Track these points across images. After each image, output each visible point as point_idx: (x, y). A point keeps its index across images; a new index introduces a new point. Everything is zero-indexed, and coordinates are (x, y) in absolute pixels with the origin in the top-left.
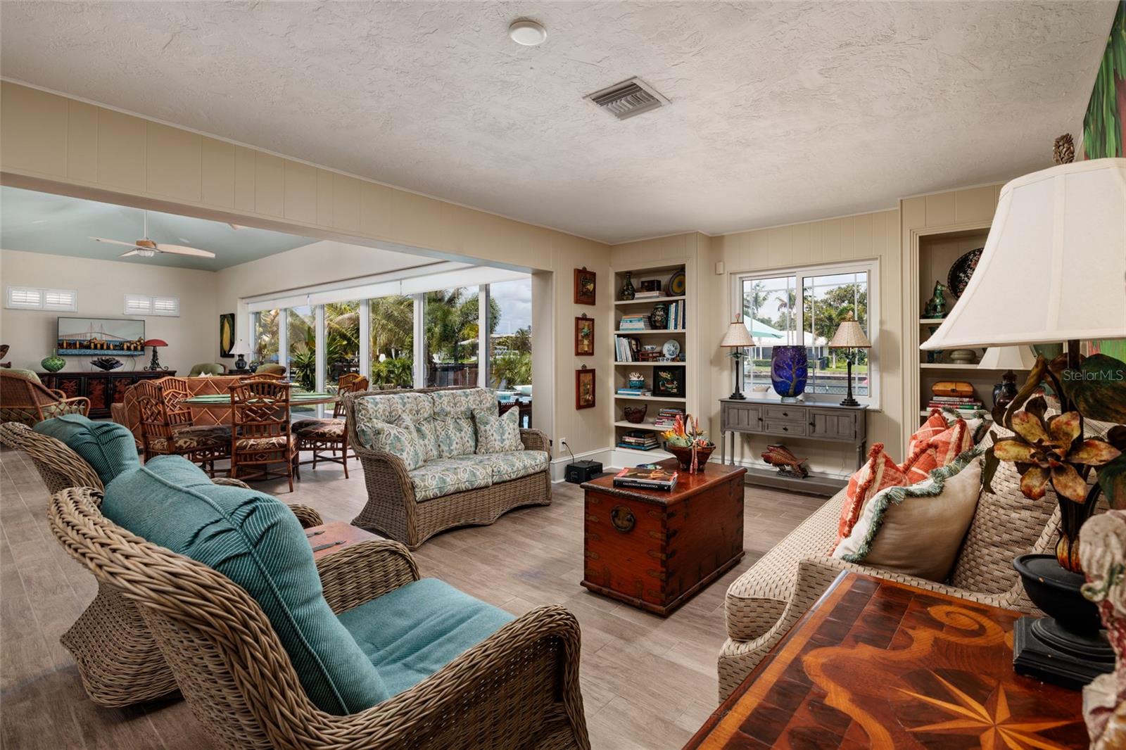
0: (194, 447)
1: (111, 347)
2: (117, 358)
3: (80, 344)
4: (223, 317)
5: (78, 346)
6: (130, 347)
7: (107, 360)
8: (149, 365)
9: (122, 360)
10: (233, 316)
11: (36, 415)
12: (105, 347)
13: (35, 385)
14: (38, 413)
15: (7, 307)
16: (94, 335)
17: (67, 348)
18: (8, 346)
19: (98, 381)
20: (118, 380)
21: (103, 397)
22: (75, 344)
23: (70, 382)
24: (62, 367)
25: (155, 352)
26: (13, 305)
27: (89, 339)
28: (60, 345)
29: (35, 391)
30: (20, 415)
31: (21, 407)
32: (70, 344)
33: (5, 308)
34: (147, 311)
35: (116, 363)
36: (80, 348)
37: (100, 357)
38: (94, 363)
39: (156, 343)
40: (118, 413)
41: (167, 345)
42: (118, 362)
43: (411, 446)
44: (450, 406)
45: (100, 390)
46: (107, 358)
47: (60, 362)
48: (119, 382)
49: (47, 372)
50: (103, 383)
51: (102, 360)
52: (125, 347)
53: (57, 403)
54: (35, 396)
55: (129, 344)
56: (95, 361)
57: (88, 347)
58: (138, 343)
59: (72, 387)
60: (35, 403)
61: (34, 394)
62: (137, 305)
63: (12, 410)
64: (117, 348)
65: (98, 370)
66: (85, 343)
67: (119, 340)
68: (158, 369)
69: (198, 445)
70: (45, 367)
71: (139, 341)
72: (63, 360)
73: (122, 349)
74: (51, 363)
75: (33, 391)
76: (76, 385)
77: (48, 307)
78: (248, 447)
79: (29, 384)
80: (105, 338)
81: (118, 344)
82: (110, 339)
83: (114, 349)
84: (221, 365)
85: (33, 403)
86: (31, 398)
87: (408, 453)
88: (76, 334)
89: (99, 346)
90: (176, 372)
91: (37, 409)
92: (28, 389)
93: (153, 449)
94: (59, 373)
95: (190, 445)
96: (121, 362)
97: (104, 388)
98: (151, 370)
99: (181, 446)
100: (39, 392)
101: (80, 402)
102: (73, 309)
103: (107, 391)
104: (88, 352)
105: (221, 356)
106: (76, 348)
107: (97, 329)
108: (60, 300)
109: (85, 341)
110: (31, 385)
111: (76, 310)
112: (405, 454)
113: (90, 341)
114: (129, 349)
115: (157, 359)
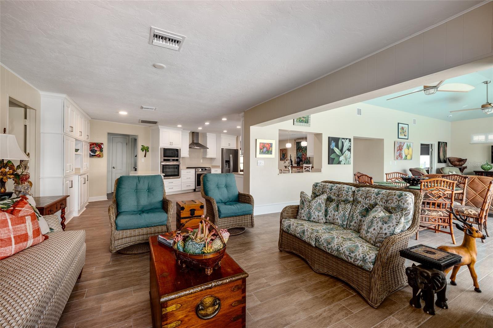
15: (471, 143)
43: (308, 208)
44: (335, 196)
49: (484, 171)
70: (482, 168)
77: (488, 141)
87: (304, 211)
112: (303, 211)
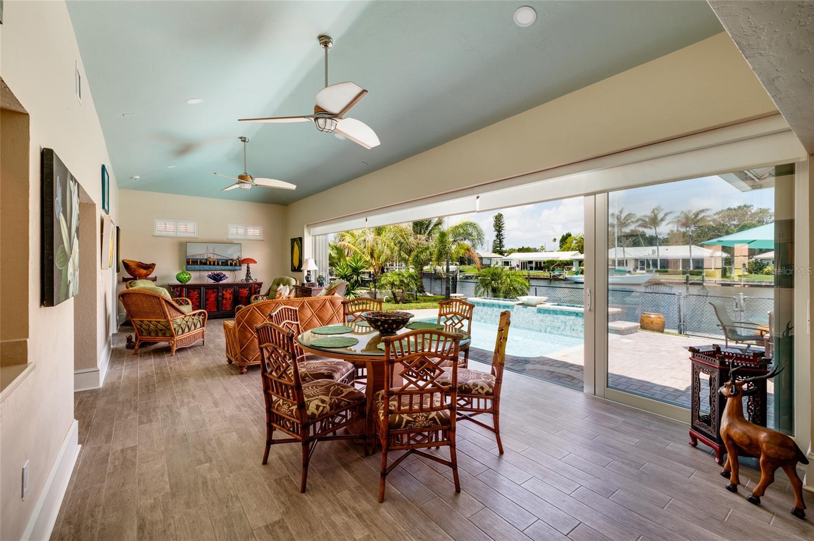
0: (327, 413)
1: (220, 263)
2: (224, 273)
3: (200, 261)
4: (293, 240)
5: (199, 263)
6: (232, 263)
7: (218, 274)
8: (244, 278)
9: (227, 273)
10: (301, 239)
11: (168, 327)
12: (216, 263)
13: (166, 301)
14: (169, 325)
15: (155, 235)
16: (209, 255)
17: (192, 265)
18: (155, 264)
19: (212, 291)
20: (225, 289)
21: (215, 302)
22: (197, 262)
23: (194, 291)
24: (189, 280)
25: (248, 267)
26: (157, 233)
27: (206, 258)
28: (188, 263)
29: (167, 307)
30: (157, 327)
31: (157, 320)
32: (194, 261)
33: (153, 236)
34: (242, 237)
35: (223, 277)
36: (200, 264)
37: (213, 272)
38: (209, 277)
39: (248, 261)
40: (230, 331)
41: (256, 262)
42: (224, 276)
45: (214, 297)
46: (218, 272)
47: (188, 276)
48: (225, 291)
49: (181, 284)
50: (215, 292)
51: (214, 274)
52: (229, 263)
53: (183, 316)
54: (167, 311)
55: (231, 261)
56: (210, 275)
57: (205, 264)
58: (237, 261)
59: (196, 295)
60: (167, 316)
61: (166, 308)
62: (236, 232)
63: (150, 322)
64: (224, 264)
65: (211, 282)
66: (203, 261)
67: (225, 258)
68: (251, 281)
69: (331, 409)
70: (178, 280)
71: (238, 259)
72: (190, 274)
73: (227, 265)
74: (183, 276)
75: (165, 306)
76: (198, 294)
77: (180, 235)
78: (404, 424)
79: (162, 300)
80: (216, 257)
81: (224, 261)
82: (219, 257)
83: (222, 265)
84: (294, 278)
85: (166, 317)
86: (164, 313)
88: (198, 255)
89: (212, 263)
90: (262, 283)
91: (168, 321)
92: (161, 305)
93: (277, 409)
94: (188, 285)
95: (323, 410)
96: (227, 275)
97: (216, 295)
98: (245, 282)
99: (313, 414)
100: (169, 307)
101: (200, 314)
102: (195, 235)
103: (218, 298)
104: (206, 267)
105: (292, 271)
106: (198, 265)
107: (211, 250)
108: (187, 229)
109: (203, 259)
110: (163, 301)
111: (197, 237)
113: (206, 260)
114: (231, 265)
115: (250, 273)
